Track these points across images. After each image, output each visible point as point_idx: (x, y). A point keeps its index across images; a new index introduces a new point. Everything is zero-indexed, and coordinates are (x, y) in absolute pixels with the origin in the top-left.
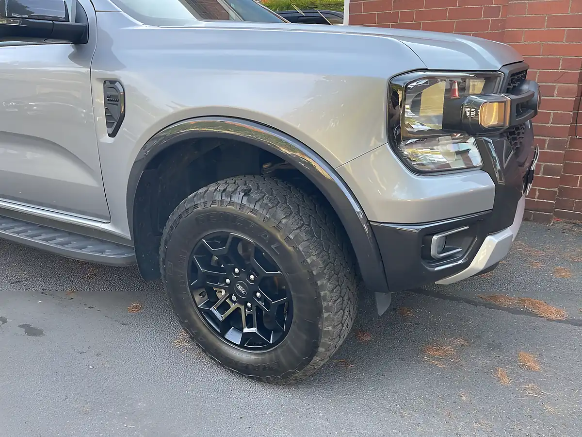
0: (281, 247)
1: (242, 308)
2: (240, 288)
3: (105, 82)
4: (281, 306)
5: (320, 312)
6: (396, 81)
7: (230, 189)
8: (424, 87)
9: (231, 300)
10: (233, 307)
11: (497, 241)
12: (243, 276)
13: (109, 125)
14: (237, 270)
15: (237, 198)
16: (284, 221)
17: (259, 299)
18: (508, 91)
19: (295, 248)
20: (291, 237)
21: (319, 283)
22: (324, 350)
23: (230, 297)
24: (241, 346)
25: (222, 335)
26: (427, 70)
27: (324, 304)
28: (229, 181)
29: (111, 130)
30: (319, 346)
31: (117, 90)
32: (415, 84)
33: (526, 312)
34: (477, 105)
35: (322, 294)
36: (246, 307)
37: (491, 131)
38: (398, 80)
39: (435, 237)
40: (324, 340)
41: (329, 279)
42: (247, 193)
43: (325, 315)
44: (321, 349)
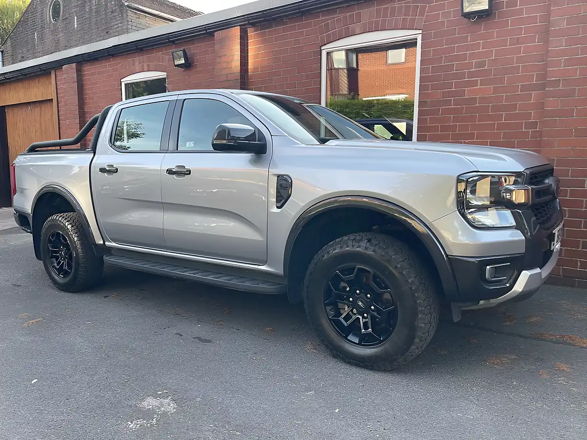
0: (391, 274)
1: (360, 317)
2: (360, 303)
3: (278, 176)
4: (389, 312)
5: (416, 314)
6: (461, 177)
7: (358, 238)
8: (477, 180)
9: (353, 313)
10: (354, 317)
11: (529, 274)
12: (363, 295)
13: (277, 201)
14: (358, 291)
15: (364, 244)
16: (393, 257)
17: (373, 311)
18: (530, 184)
19: (401, 273)
20: (399, 266)
21: (416, 295)
22: (418, 341)
23: (352, 311)
24: (360, 344)
25: (346, 338)
26: (479, 172)
27: (420, 309)
28: (357, 234)
29: (279, 205)
30: (415, 338)
31: (287, 181)
32: (471, 179)
33: (564, 343)
34: (511, 191)
35: (418, 302)
36: (364, 317)
37: (520, 206)
38: (463, 177)
39: (488, 267)
40: (419, 333)
41: (422, 293)
42: (369, 241)
43: (420, 316)
44: (417, 340)
